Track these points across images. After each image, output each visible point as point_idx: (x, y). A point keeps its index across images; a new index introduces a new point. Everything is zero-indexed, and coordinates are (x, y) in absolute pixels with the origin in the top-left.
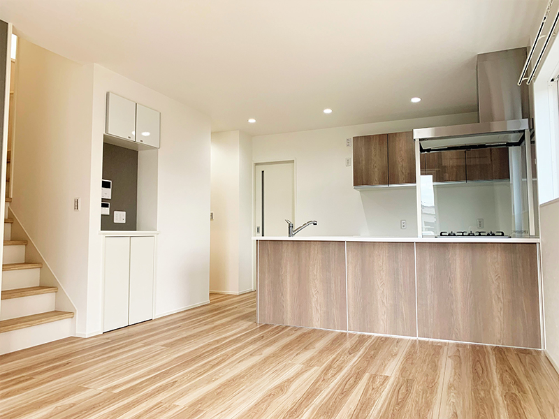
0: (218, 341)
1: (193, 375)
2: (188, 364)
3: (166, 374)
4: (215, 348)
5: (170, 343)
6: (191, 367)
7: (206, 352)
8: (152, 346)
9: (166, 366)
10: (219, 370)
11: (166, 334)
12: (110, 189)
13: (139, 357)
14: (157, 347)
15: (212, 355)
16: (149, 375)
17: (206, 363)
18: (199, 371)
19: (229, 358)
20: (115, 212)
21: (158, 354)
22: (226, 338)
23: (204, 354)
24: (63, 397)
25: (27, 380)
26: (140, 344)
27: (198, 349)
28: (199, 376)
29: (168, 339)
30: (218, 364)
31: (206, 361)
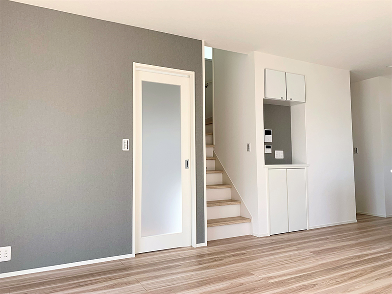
0: (359, 257)
1: (332, 282)
2: (329, 272)
3: (310, 276)
4: (355, 262)
5: (318, 251)
6: (331, 274)
7: (346, 265)
8: (303, 251)
9: (310, 269)
10: (356, 282)
11: (316, 243)
12: (271, 136)
13: (292, 258)
14: (307, 252)
15: (351, 267)
16: (297, 274)
17: (345, 274)
18: (338, 280)
19: (367, 274)
20: (276, 151)
21: (306, 258)
22: (367, 255)
23: (344, 265)
24: (237, 277)
25: (220, 260)
26: (294, 248)
27: (340, 260)
28: (336, 284)
29: (317, 247)
30: (356, 277)
31: (345, 272)
